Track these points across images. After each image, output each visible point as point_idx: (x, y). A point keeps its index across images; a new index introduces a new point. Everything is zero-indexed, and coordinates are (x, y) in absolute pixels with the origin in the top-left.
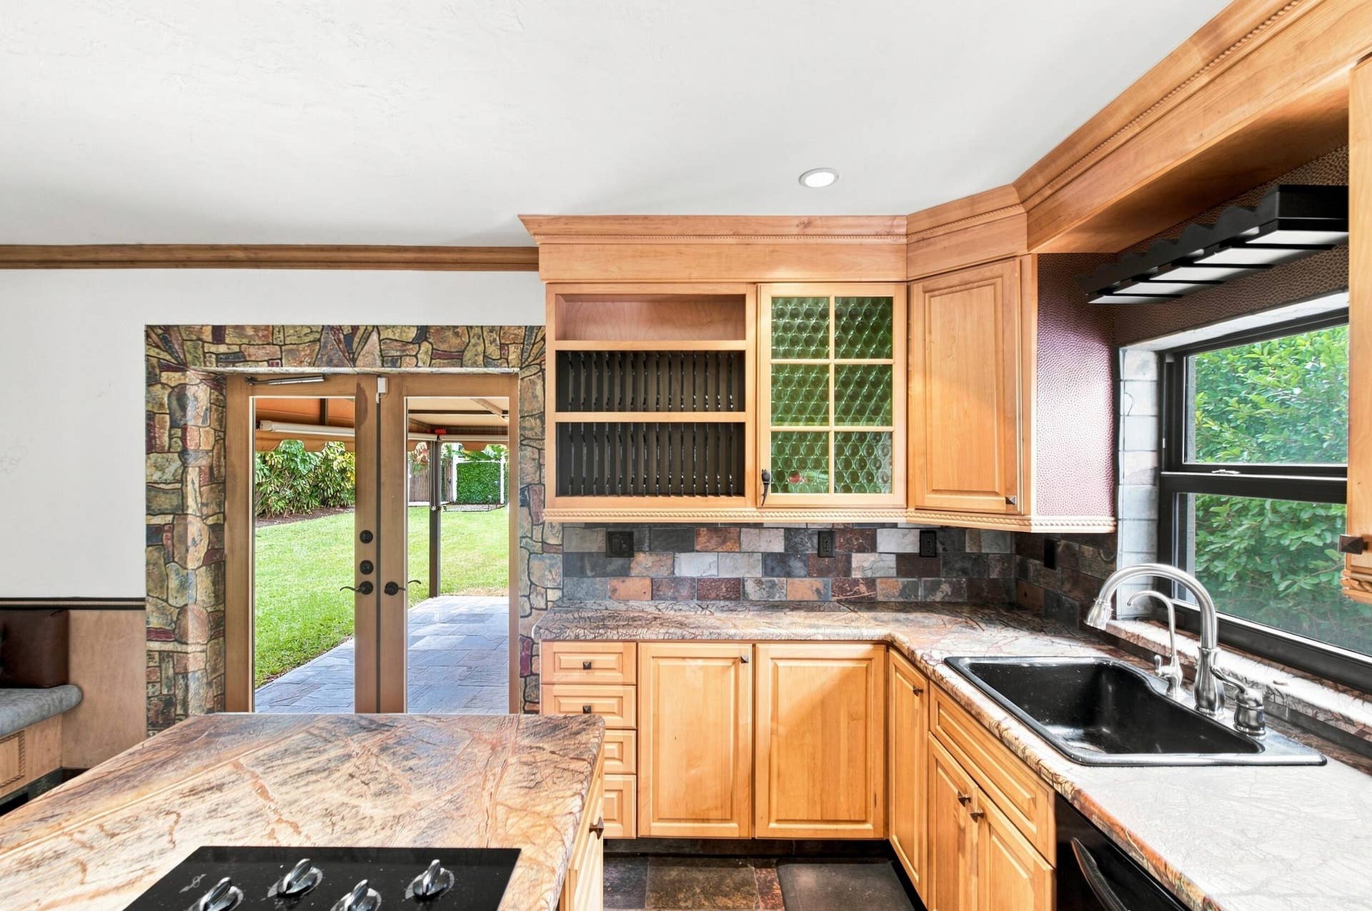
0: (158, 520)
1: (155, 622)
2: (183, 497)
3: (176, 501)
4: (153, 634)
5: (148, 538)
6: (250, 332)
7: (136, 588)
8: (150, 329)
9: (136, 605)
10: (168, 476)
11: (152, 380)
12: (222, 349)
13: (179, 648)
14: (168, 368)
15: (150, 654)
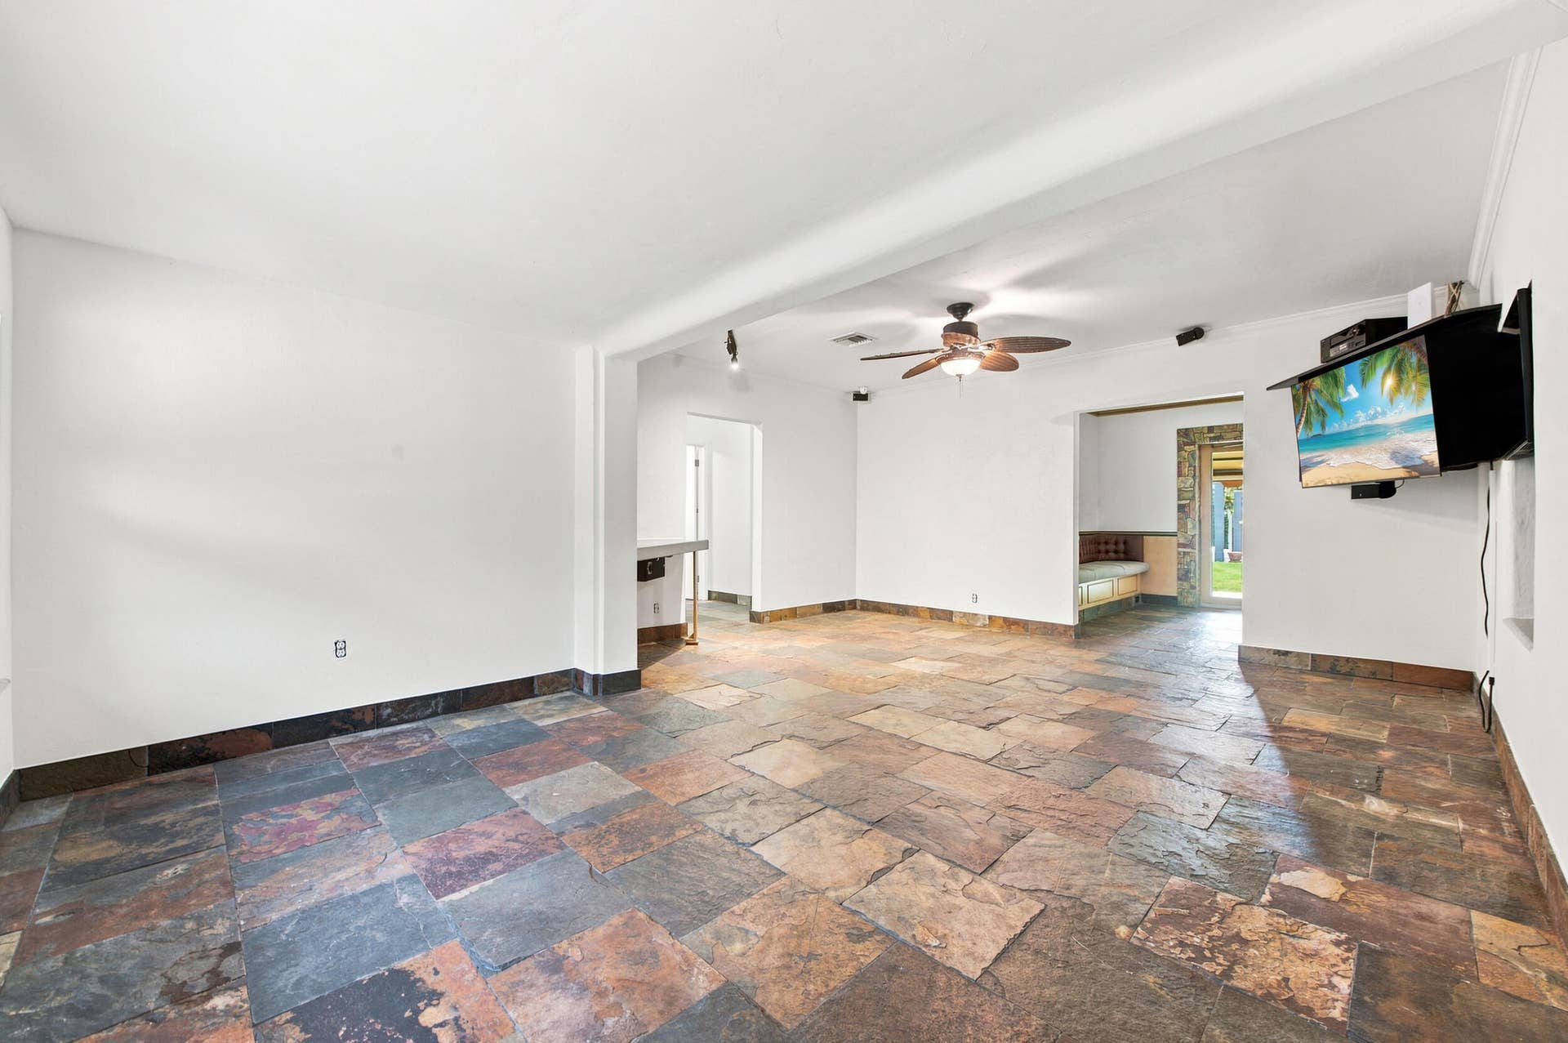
0: (1183, 502)
1: (1181, 541)
2: (1194, 494)
3: (1190, 495)
4: (1180, 545)
5: (1178, 509)
6: (1225, 427)
7: (1174, 529)
8: (1179, 431)
9: (1174, 535)
10: (1188, 485)
11: (1180, 449)
12: (1212, 435)
13: (1192, 551)
14: (1188, 444)
15: (1179, 553)
